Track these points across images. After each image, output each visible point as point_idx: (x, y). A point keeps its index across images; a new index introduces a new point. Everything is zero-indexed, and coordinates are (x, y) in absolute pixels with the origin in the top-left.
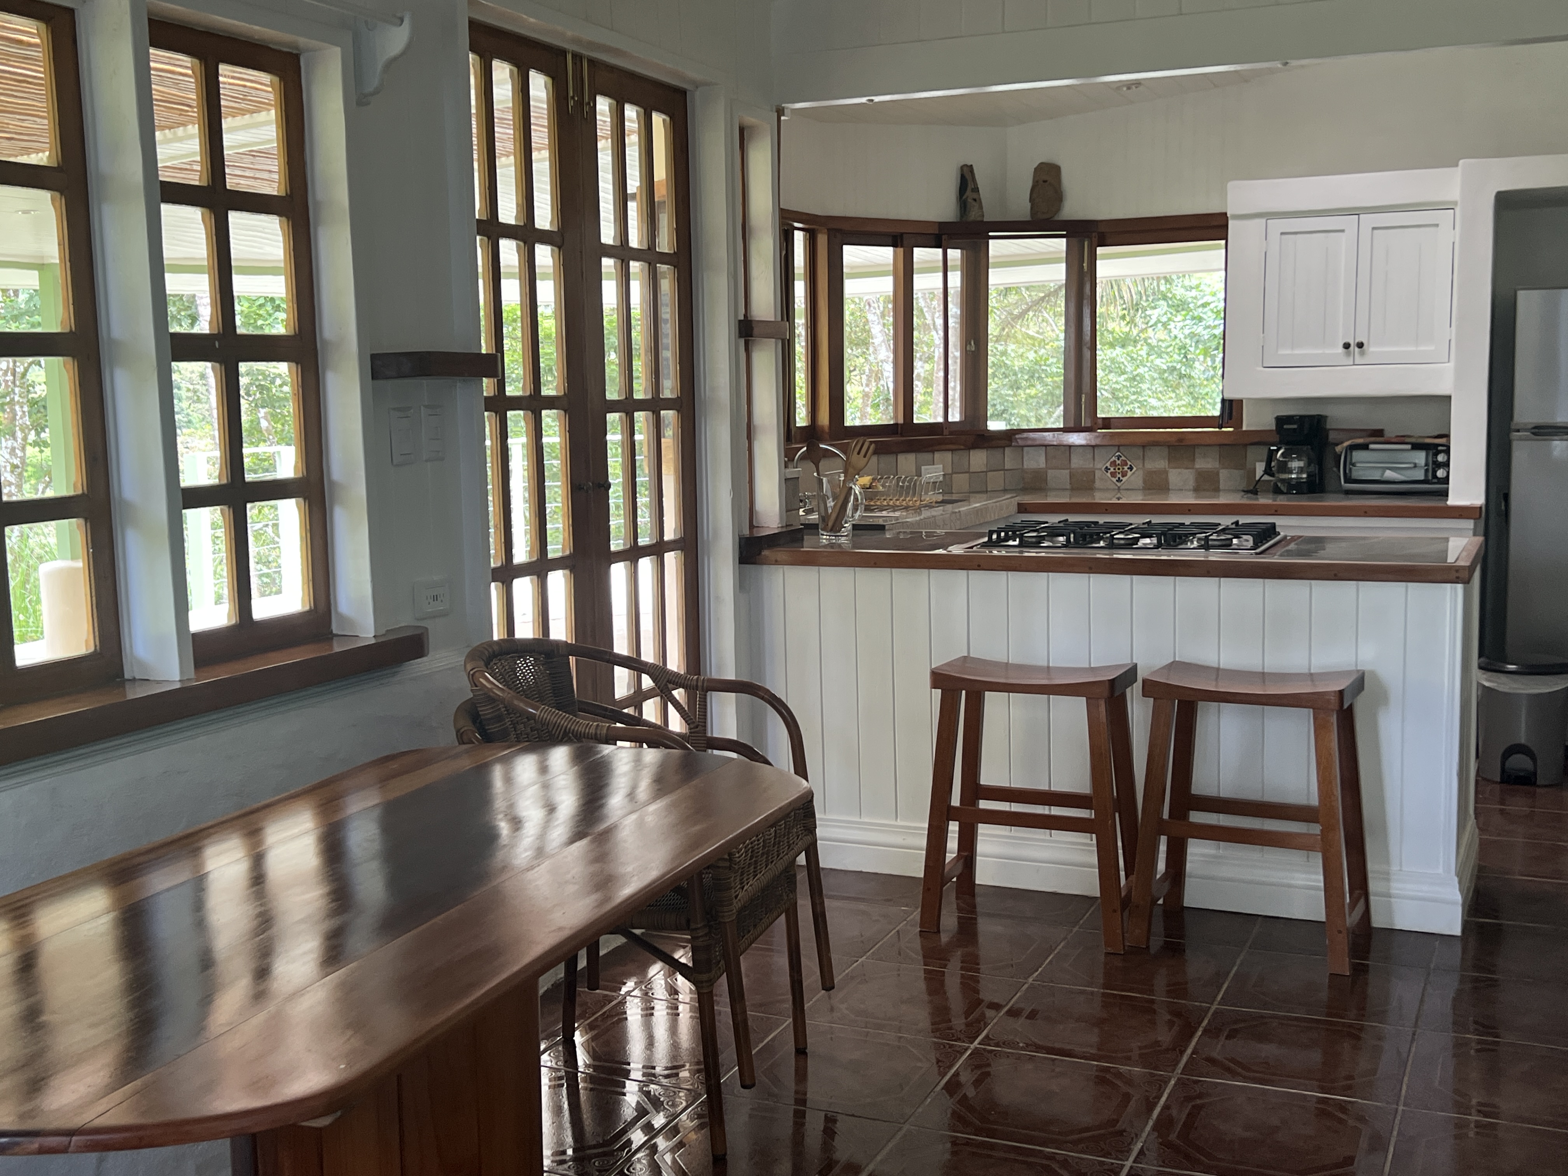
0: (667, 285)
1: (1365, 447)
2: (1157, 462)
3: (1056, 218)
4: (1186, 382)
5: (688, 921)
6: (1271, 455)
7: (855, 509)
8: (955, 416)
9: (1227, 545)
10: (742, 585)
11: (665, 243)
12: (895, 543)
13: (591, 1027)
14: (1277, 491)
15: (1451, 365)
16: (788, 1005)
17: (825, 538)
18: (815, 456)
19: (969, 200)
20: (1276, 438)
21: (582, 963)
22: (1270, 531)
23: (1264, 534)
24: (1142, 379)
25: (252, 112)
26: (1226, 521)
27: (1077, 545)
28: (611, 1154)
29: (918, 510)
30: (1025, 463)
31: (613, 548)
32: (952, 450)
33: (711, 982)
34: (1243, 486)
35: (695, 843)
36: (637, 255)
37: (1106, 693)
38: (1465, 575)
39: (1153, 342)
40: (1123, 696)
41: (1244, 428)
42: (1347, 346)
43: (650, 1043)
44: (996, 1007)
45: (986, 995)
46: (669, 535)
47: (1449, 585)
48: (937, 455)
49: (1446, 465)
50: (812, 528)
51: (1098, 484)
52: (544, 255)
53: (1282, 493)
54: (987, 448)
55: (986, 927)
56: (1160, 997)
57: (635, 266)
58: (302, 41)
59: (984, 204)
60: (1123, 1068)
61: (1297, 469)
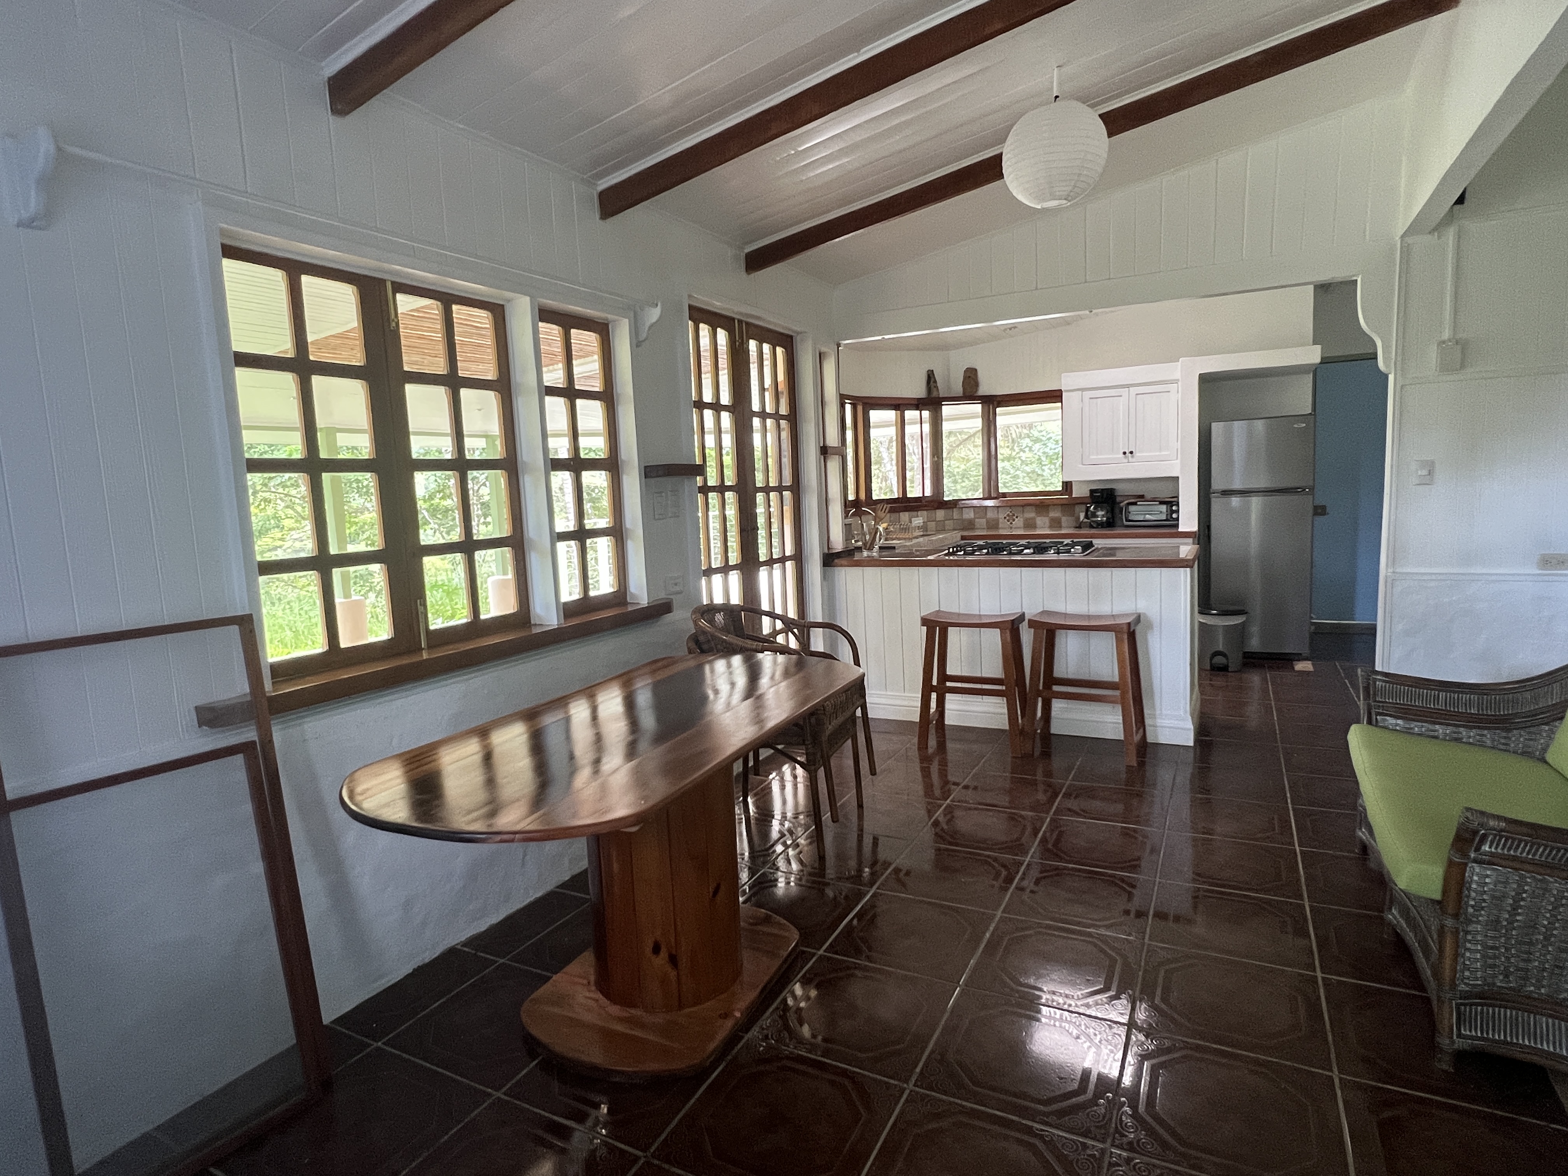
0: (785, 435)
1: (1135, 504)
2: (1030, 514)
3: (976, 394)
4: (1041, 478)
5: (804, 741)
6: (1088, 509)
7: (880, 539)
8: (928, 493)
9: (1069, 552)
10: (825, 577)
11: (784, 410)
12: (901, 555)
13: (755, 795)
14: (1091, 527)
15: (1178, 461)
16: (853, 784)
17: (865, 553)
18: (859, 514)
19: (932, 387)
20: (1089, 500)
21: (751, 764)
22: (1090, 545)
23: (1087, 546)
24: (1018, 478)
25: (584, 357)
26: (1066, 541)
27: (993, 554)
28: (769, 855)
29: (910, 539)
30: (964, 515)
31: (761, 560)
32: (927, 510)
33: (816, 771)
34: (1074, 524)
35: (803, 704)
36: (770, 416)
37: (1010, 626)
38: (1190, 563)
39: (1023, 459)
40: (1018, 628)
41: (1074, 496)
42: (1125, 453)
43: (784, 802)
44: (957, 784)
45: (951, 778)
46: (788, 553)
47: (1182, 569)
48: (919, 513)
49: (1177, 511)
50: (859, 549)
51: (1000, 526)
52: (725, 416)
53: (1094, 528)
54: (944, 509)
55: (950, 745)
56: (1039, 777)
57: (769, 422)
58: (610, 317)
59: (940, 388)
60: (1023, 813)
61: (1101, 515)
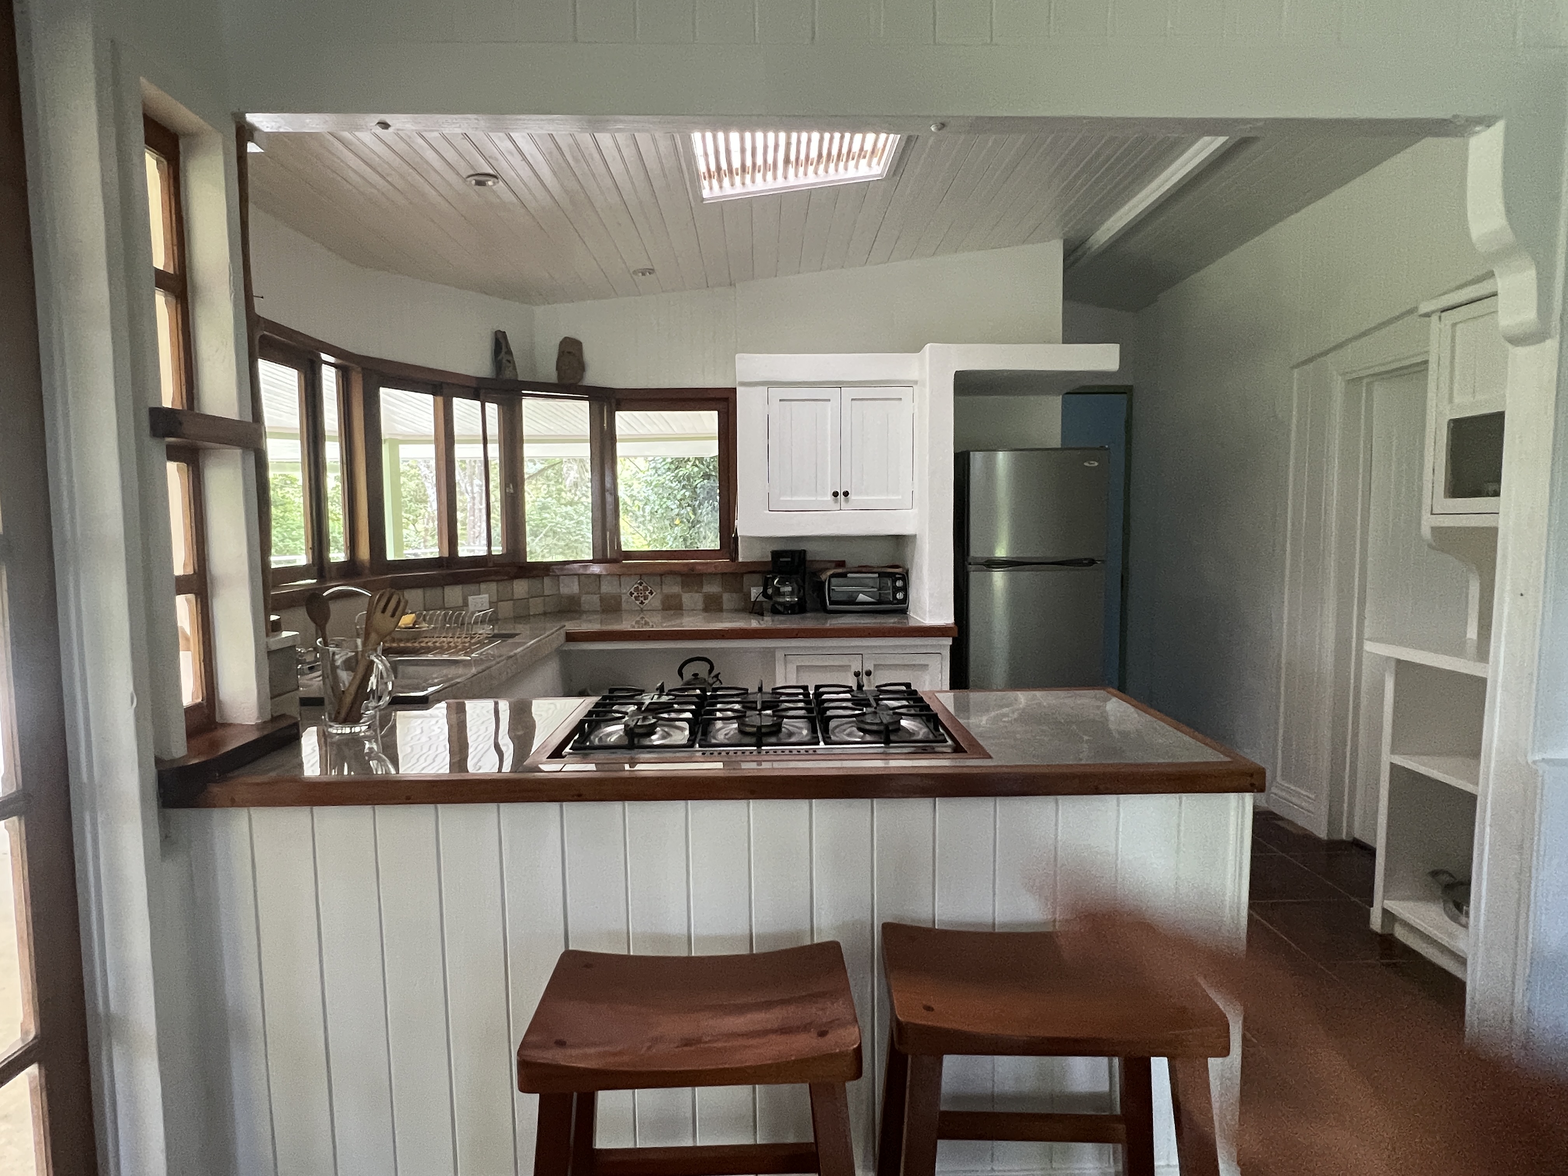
1: (840, 575)
2: (673, 588)
3: (580, 384)
6: (766, 582)
8: (497, 549)
14: (775, 611)
15: (919, 511)
19: (504, 361)
20: (770, 569)
30: (561, 589)
32: (497, 581)
41: (740, 560)
42: (836, 494)
47: (1233, 796)
48: (483, 586)
49: (905, 588)
51: (624, 606)
53: (780, 615)
54: (528, 578)
59: (517, 364)
61: (788, 593)
